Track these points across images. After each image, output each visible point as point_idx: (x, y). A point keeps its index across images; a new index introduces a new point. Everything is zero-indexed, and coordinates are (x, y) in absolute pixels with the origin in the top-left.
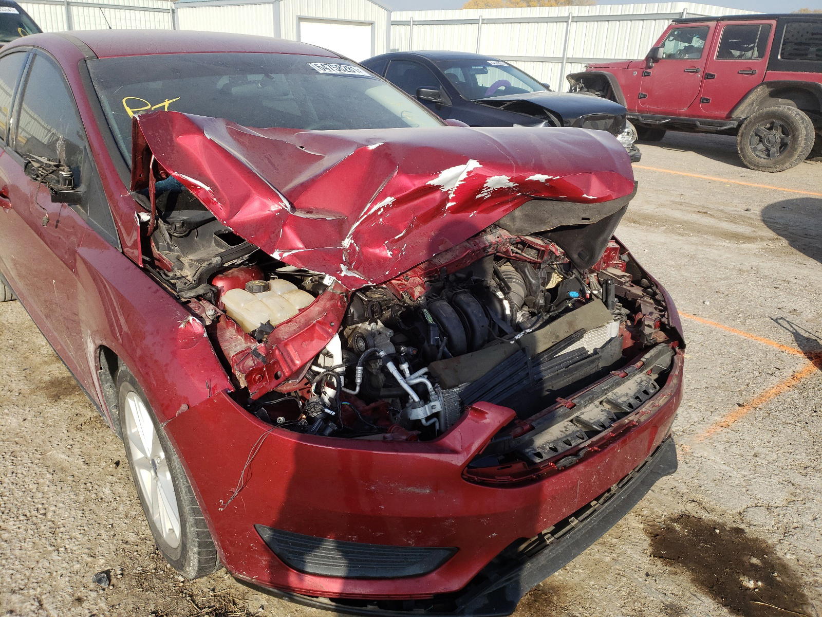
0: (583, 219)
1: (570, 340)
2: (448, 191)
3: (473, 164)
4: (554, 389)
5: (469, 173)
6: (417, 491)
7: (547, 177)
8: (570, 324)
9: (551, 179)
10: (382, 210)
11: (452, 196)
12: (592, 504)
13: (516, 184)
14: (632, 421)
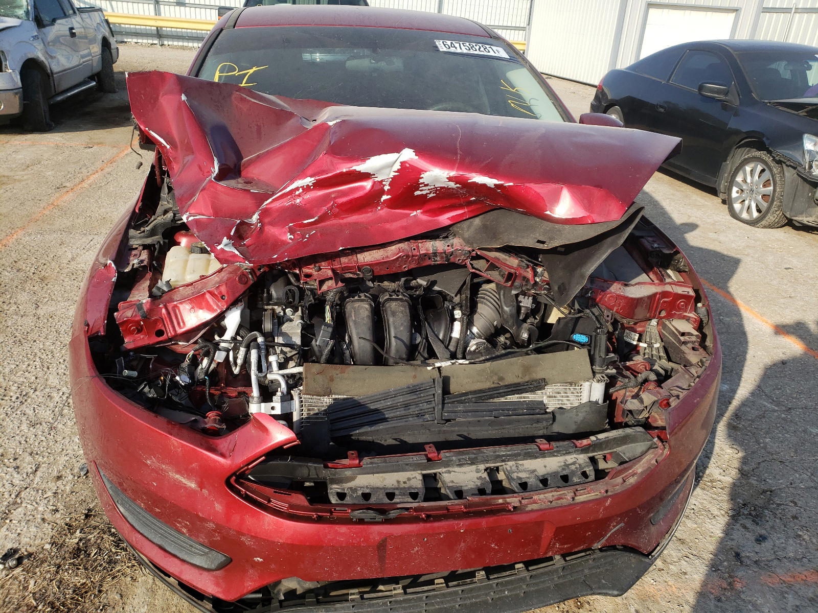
0: (539, 242)
1: (517, 388)
2: (382, 181)
3: (408, 154)
4: (470, 436)
5: (402, 163)
6: (184, 481)
7: (495, 182)
8: (527, 369)
9: (502, 185)
10: (301, 190)
11: (387, 188)
12: (436, 581)
13: (458, 185)
14: (508, 503)
